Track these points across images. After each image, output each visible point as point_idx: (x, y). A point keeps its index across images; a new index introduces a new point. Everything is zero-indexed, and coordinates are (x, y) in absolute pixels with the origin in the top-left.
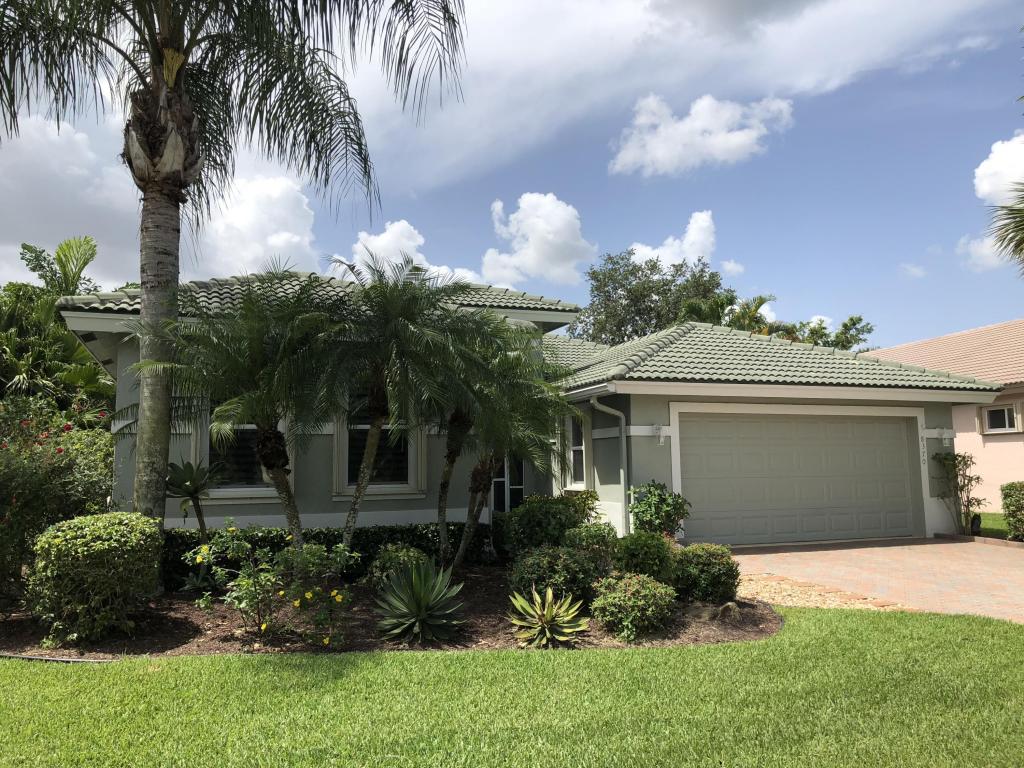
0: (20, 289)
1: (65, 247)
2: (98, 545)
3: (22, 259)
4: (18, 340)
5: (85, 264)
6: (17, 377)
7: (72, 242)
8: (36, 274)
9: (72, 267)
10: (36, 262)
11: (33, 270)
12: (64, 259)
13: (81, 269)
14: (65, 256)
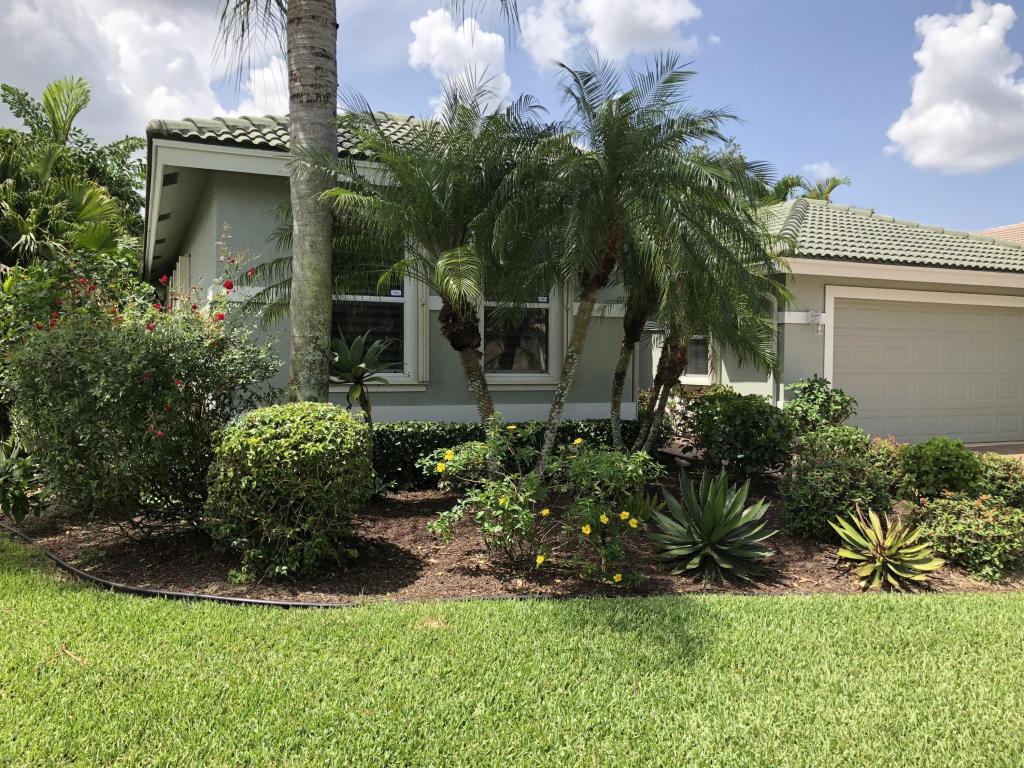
0: (7, 136)
1: (54, 89)
2: (310, 448)
3: (5, 101)
4: (15, 194)
5: (77, 111)
6: (24, 237)
7: (63, 81)
8: (22, 120)
9: (61, 114)
10: (20, 104)
11: (18, 115)
12: (52, 104)
13: (72, 118)
14: (55, 99)
